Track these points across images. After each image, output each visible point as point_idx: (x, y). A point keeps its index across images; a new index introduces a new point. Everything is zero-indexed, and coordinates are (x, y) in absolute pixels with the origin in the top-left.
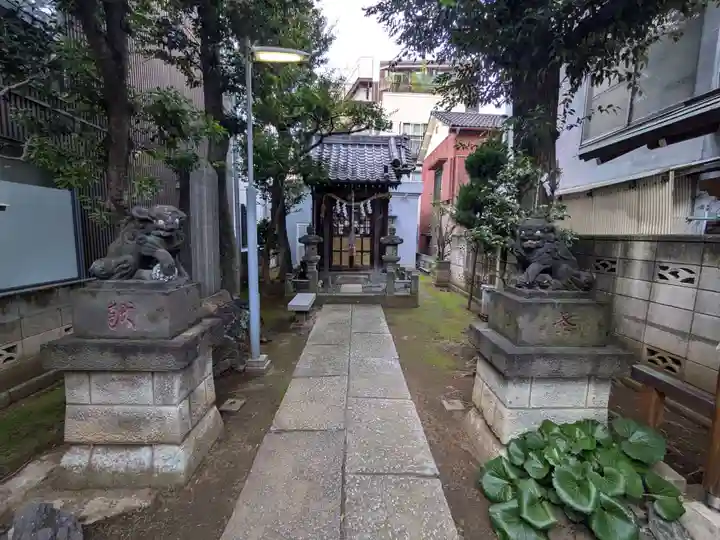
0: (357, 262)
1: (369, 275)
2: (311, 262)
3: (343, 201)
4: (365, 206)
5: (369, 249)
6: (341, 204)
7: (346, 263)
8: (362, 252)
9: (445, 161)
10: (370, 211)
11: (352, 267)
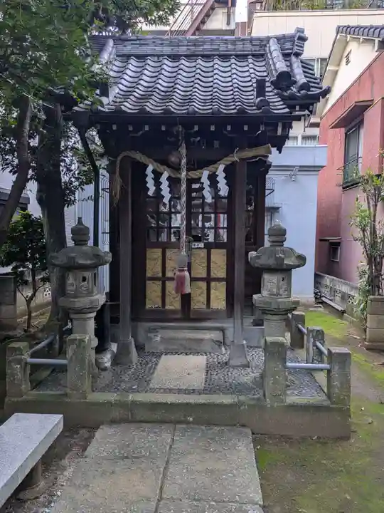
0: (198, 303)
1: (223, 330)
2: (81, 311)
3: (161, 168)
4: (213, 178)
5: (222, 274)
6: (157, 175)
7: (174, 304)
8: (209, 280)
9: (367, 107)
10: (224, 190)
11: (188, 314)
